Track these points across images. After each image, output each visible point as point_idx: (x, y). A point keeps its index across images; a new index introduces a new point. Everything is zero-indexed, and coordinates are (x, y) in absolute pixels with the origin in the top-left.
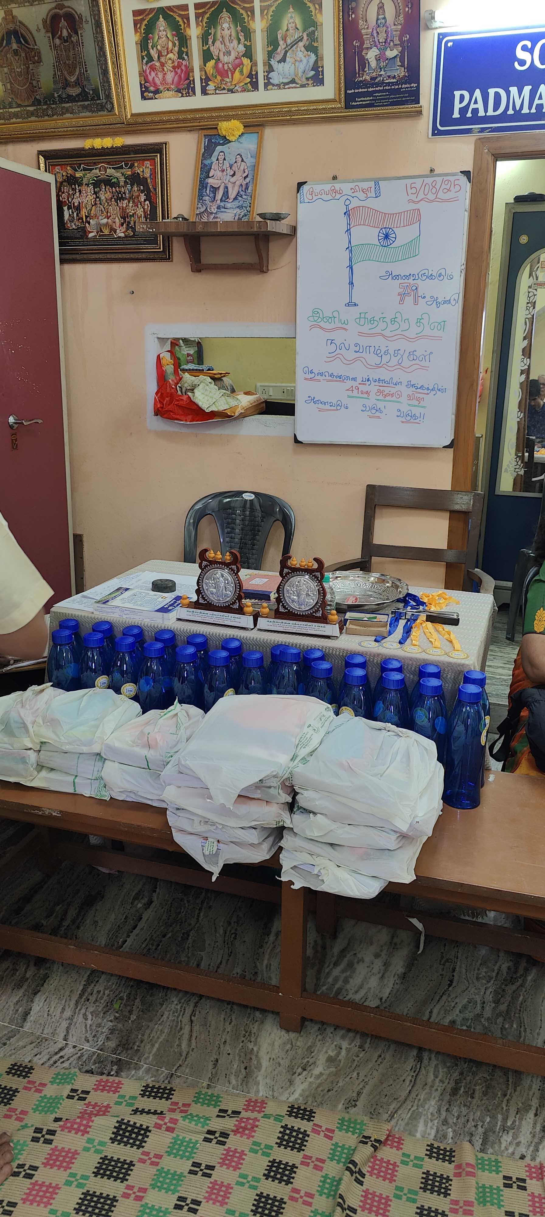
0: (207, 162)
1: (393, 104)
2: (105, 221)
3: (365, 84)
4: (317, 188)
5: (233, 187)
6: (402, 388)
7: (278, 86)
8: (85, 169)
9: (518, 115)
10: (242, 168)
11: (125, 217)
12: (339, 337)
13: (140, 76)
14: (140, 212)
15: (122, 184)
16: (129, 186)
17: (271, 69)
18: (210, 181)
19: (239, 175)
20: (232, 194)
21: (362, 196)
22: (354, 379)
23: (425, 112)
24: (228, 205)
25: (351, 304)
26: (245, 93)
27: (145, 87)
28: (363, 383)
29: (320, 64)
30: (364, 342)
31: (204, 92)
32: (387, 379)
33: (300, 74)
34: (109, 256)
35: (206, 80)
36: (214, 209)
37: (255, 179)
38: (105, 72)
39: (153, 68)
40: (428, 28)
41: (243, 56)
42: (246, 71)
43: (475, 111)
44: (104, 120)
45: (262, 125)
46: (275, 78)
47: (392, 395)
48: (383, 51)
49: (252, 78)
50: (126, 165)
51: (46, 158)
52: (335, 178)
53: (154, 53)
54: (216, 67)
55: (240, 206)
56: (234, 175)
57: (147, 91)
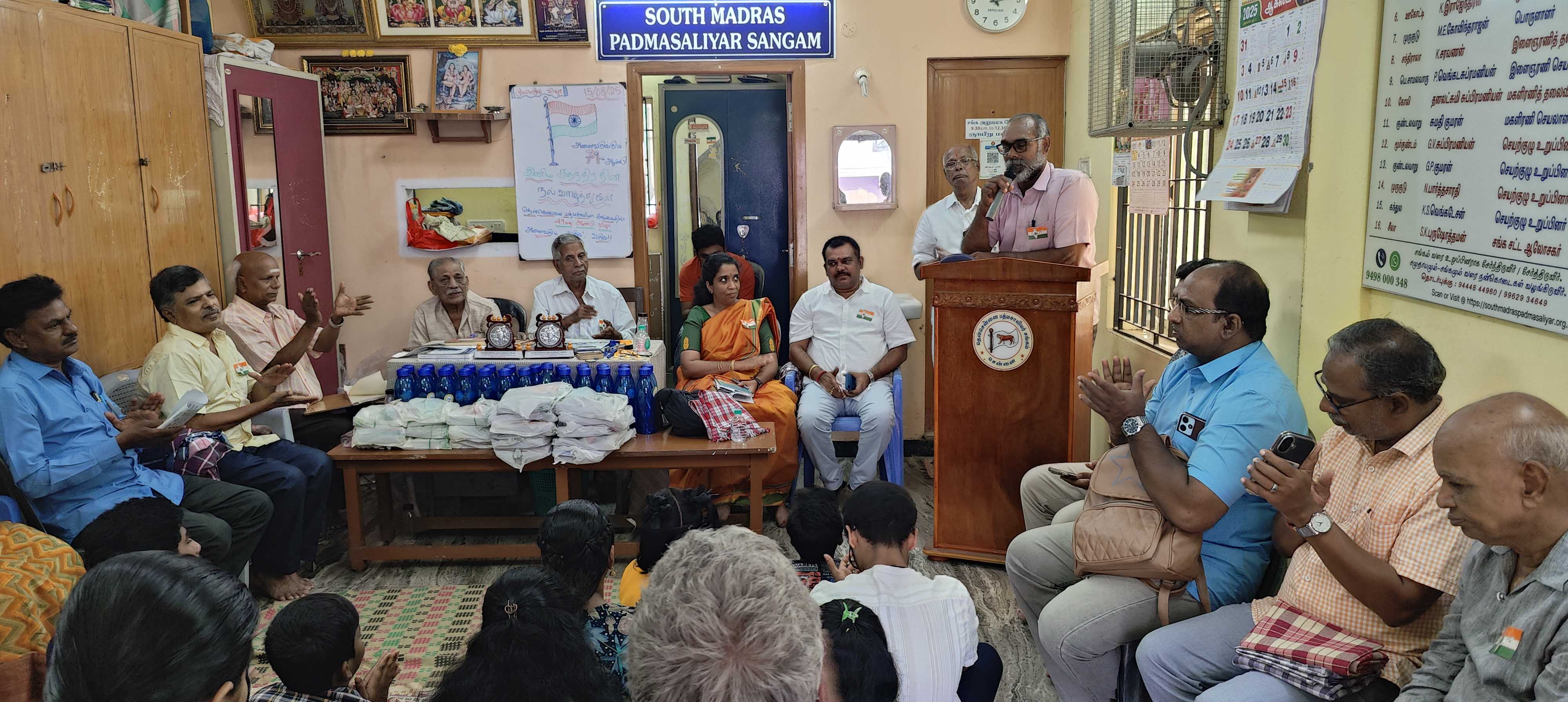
0: (441, 70)
1: (570, 40)
2: (360, 106)
4: (523, 89)
5: (463, 87)
6: (594, 219)
7: (492, 25)
8: (342, 70)
9: (651, 51)
10: (468, 75)
11: (376, 104)
12: (547, 186)
13: (387, 11)
14: (389, 100)
15: (373, 81)
16: (379, 83)
17: (485, 14)
18: (444, 82)
19: (466, 79)
20: (463, 91)
21: (556, 95)
22: (560, 214)
23: (592, 45)
24: (460, 99)
25: (554, 164)
26: (468, 28)
27: (392, 19)
28: (566, 216)
29: (519, 13)
30: (565, 189)
31: (437, 25)
32: (583, 213)
33: (506, 18)
34: (364, 131)
35: (438, 18)
36: (449, 102)
37: (478, 82)
38: (359, 8)
39: (397, 8)
42: (467, 14)
43: (624, 47)
44: (358, 38)
45: (481, 48)
46: (489, 19)
47: (588, 225)
48: (562, 9)
49: (471, 19)
50: (376, 69)
51: (308, 62)
52: (535, 83)
54: (445, 10)
55: (469, 101)
56: (462, 79)
57: (393, 21)
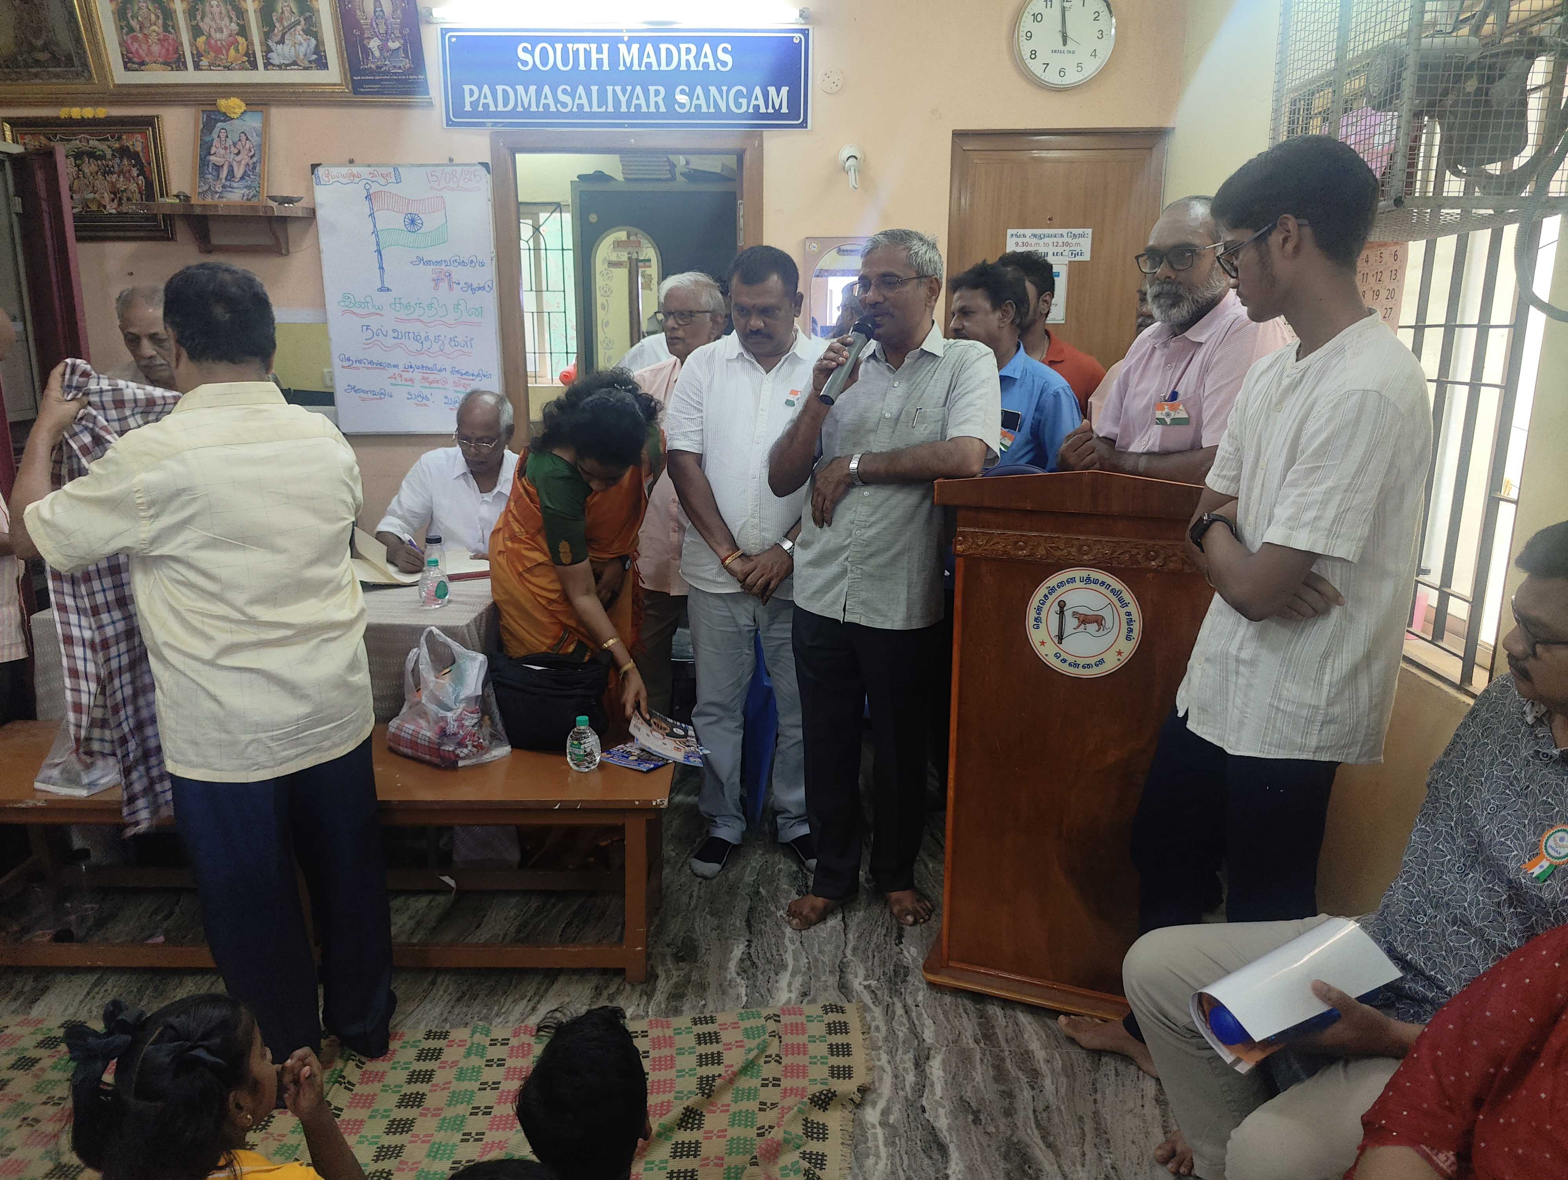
0: (207, 139)
1: (402, 93)
2: (91, 196)
3: (371, 72)
4: (334, 171)
5: (239, 166)
6: (446, 374)
7: (280, 67)
8: (61, 140)
9: (527, 113)
10: (247, 146)
11: (115, 193)
12: (374, 323)
13: (120, 45)
14: (133, 187)
15: (109, 156)
16: (117, 160)
17: (268, 50)
18: (212, 158)
19: (244, 153)
20: (239, 173)
21: (383, 181)
22: (396, 366)
23: (435, 102)
24: (235, 185)
25: (384, 289)
26: (244, 72)
27: (128, 58)
28: (405, 370)
29: (321, 48)
30: (402, 328)
31: (197, 67)
32: (430, 366)
33: (301, 56)
34: (101, 234)
35: (197, 56)
36: (219, 187)
39: (134, 39)
40: (429, 22)
41: (237, 34)
42: (242, 48)
43: (486, 106)
44: (82, 88)
45: (267, 104)
46: (275, 59)
47: (437, 382)
48: (385, 42)
49: (249, 57)
50: (113, 137)
51: (13, 126)
52: (351, 161)
53: (133, 23)
54: (208, 42)
55: (249, 187)
56: (238, 153)
57: (130, 62)
